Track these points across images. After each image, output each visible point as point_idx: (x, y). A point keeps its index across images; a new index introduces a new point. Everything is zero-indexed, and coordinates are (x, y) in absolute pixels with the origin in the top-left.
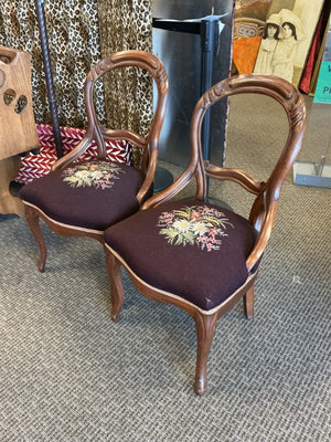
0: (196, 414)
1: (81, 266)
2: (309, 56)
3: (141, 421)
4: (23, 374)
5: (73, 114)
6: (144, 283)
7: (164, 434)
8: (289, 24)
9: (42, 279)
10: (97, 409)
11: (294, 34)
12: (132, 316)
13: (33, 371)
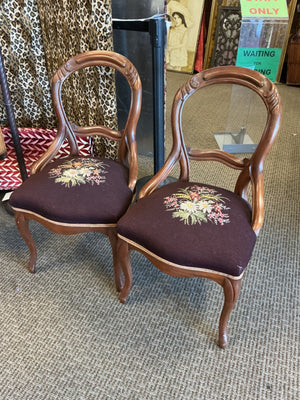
0: (227, 365)
1: (69, 260)
2: (199, 41)
3: (185, 384)
4: (59, 374)
5: (19, 114)
6: (171, 264)
7: (209, 390)
8: (178, 13)
9: (37, 280)
10: (142, 386)
11: (183, 22)
12: (137, 295)
13: (69, 369)
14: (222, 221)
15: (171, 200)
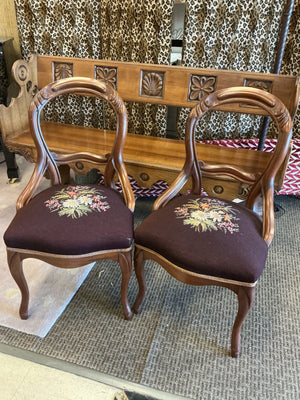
14: (104, 208)
15: (52, 202)
